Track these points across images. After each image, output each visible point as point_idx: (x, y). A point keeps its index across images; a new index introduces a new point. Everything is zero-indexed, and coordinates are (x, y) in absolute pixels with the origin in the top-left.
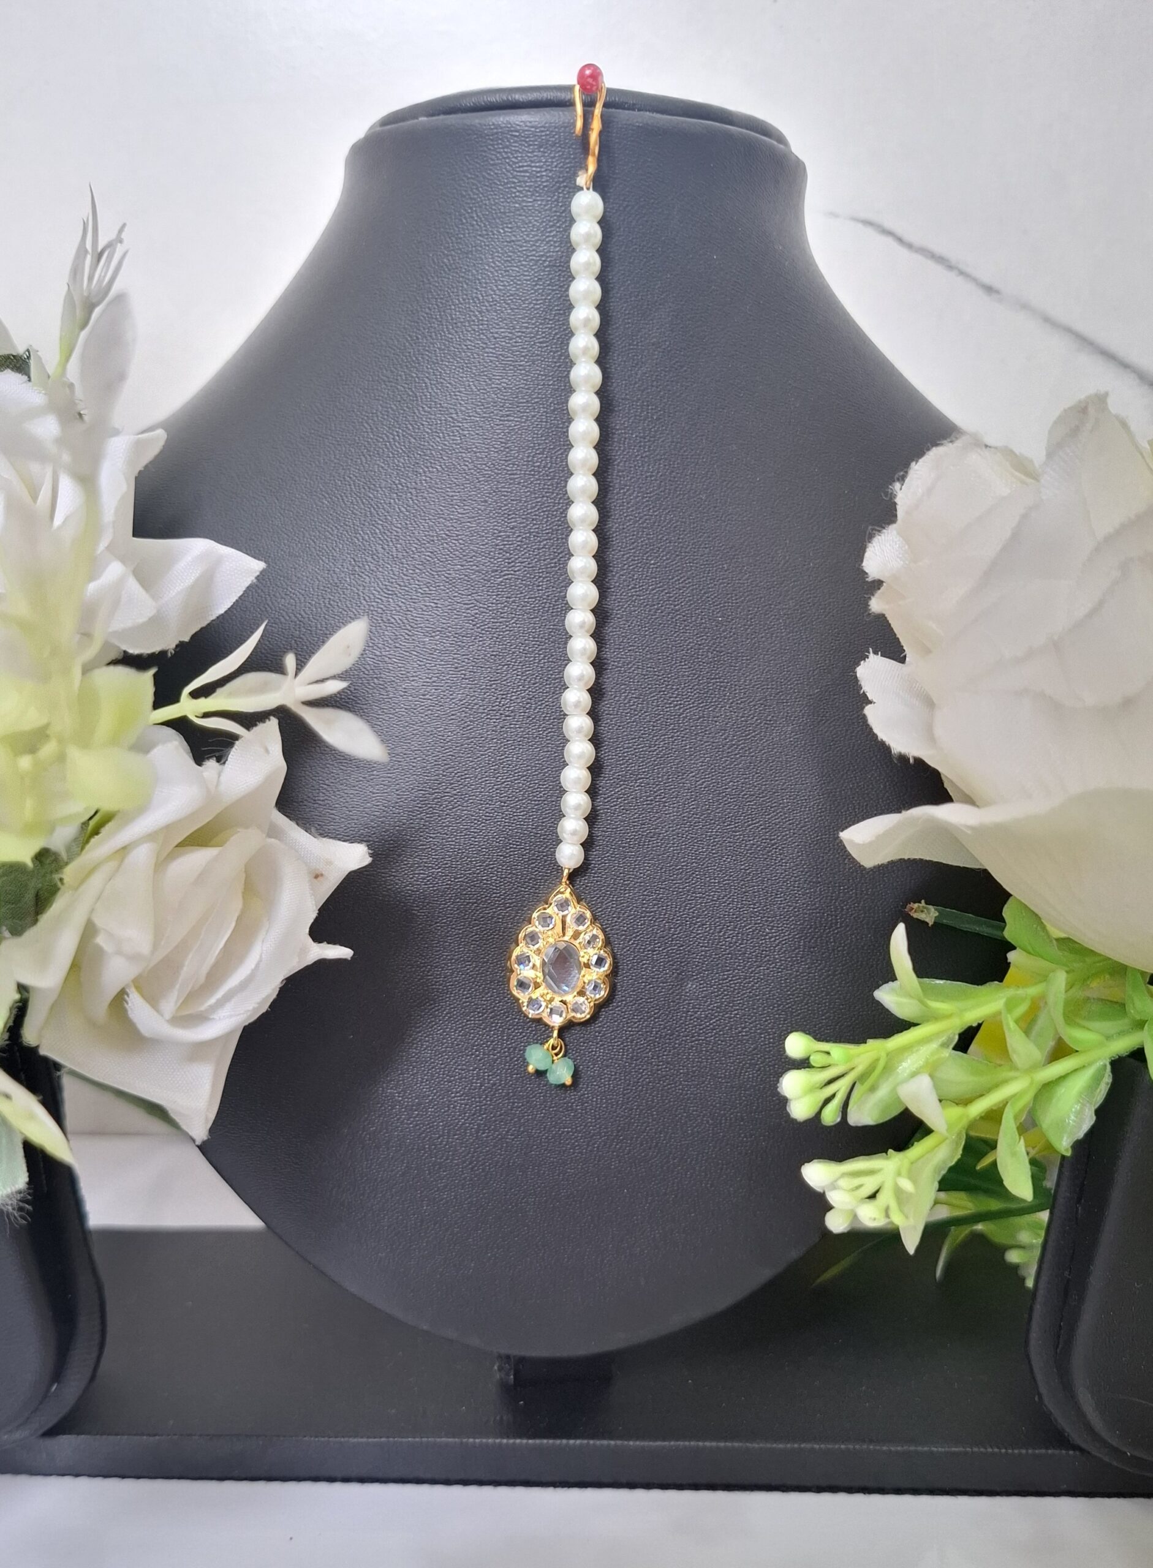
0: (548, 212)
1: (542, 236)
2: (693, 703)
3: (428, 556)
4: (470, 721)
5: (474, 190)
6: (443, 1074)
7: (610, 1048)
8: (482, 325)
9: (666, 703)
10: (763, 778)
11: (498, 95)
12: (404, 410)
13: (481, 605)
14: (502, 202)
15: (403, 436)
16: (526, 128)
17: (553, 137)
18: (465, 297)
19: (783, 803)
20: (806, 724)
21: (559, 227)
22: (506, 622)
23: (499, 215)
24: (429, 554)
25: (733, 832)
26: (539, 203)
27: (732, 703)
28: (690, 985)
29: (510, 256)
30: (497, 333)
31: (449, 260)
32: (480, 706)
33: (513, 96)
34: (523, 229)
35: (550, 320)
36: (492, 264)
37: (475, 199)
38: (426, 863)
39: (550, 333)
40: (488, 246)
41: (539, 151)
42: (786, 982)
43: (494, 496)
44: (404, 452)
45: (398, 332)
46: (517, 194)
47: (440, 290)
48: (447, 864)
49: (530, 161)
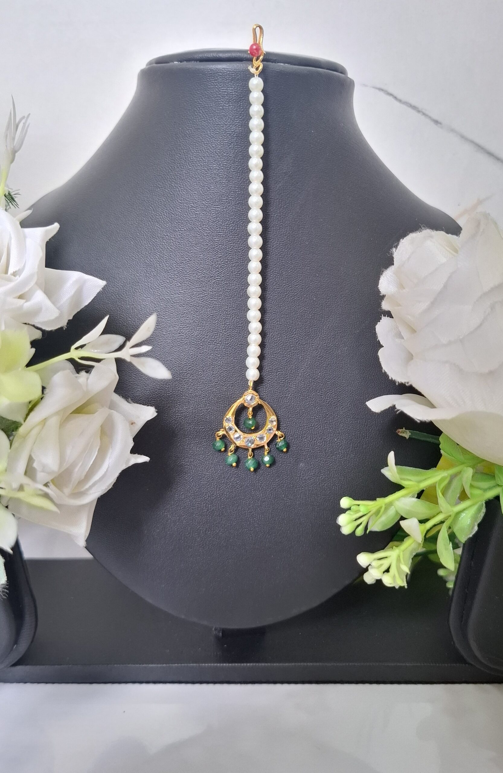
0: (235, 111)
1: (233, 122)
2: (303, 337)
3: (181, 269)
4: (201, 346)
5: (201, 100)
6: (190, 506)
7: (266, 493)
8: (205, 163)
9: (290, 338)
10: (334, 371)
11: (211, 54)
12: (169, 201)
13: (205, 292)
14: (214, 106)
15: (169, 213)
16: (225, 72)
17: (238, 76)
18: (197, 149)
19: (343, 382)
20: (353, 346)
21: (240, 118)
22: (217, 300)
23: (212, 112)
24: (181, 268)
25: (321, 395)
26: (231, 107)
27: (320, 337)
28: (301, 465)
29: (218, 131)
30: (212, 167)
31: (188, 131)
32: (206, 339)
33: (219, 55)
34: (224, 119)
35: (236, 161)
36: (209, 135)
37: (201, 104)
38: (181, 410)
39: (236, 168)
40: (207, 126)
41: (232, 83)
42: (344, 463)
43: (211, 242)
44: (169, 221)
45: (166, 165)
46: (221, 102)
47: (185, 146)
48: (191, 411)
49: (227, 87)
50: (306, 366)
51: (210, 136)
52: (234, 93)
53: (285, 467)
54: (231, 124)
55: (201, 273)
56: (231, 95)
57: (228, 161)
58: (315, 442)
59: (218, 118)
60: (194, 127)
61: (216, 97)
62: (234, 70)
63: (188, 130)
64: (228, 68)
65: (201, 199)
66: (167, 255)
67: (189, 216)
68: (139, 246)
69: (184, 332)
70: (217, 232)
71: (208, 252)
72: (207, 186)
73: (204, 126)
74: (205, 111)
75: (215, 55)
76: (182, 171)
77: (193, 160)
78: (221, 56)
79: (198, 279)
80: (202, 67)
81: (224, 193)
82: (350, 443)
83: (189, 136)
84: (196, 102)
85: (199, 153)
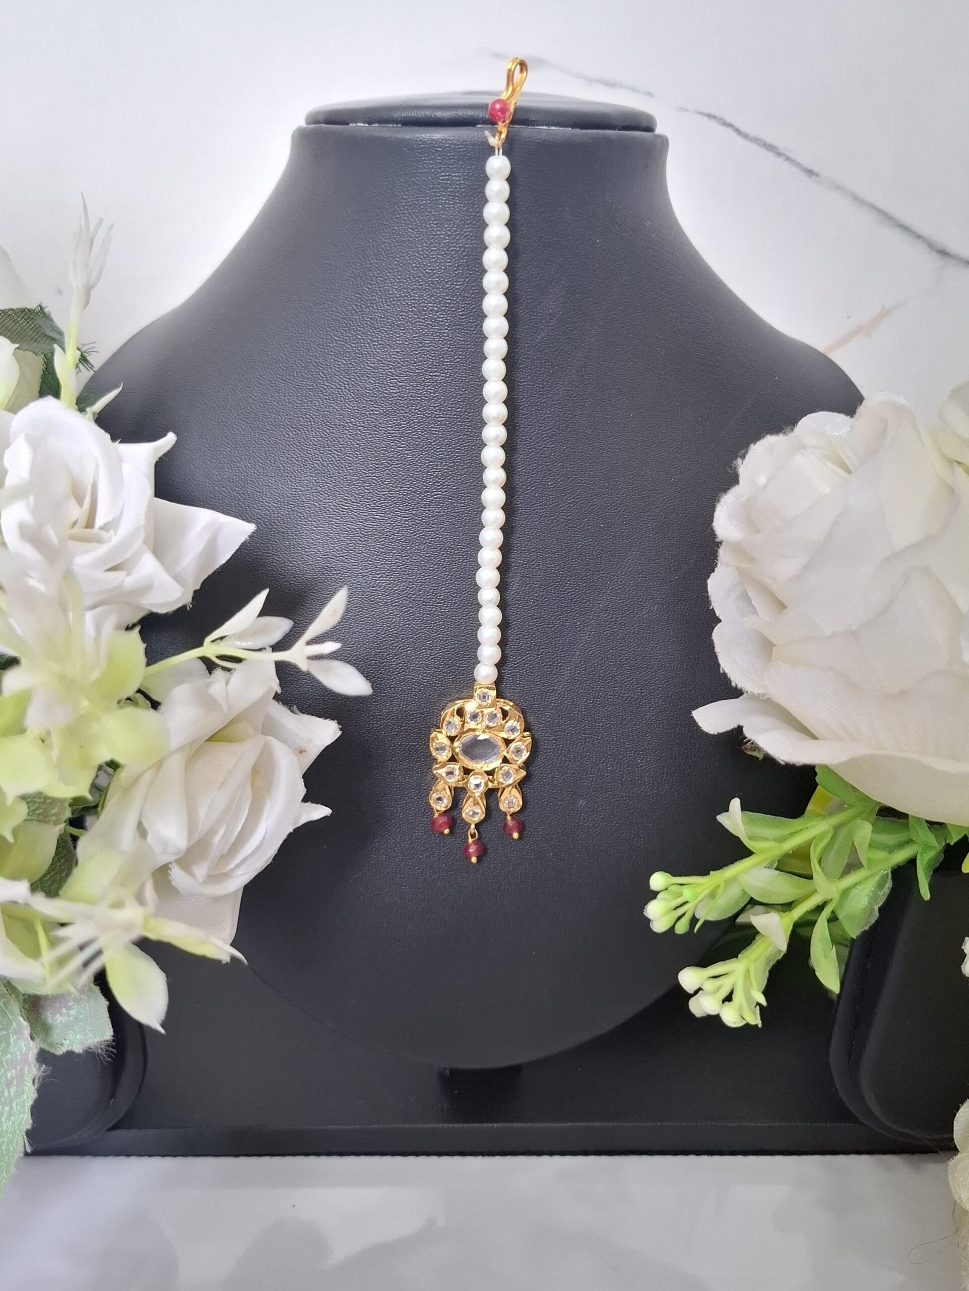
5: (406, 192)
8: (414, 299)
11: (422, 112)
12: (352, 365)
13: (416, 518)
14: (429, 203)
17: (469, 153)
20: (669, 603)
23: (426, 213)
29: (436, 247)
34: (447, 226)
36: (421, 252)
41: (459, 164)
44: (353, 398)
45: (346, 302)
46: (441, 197)
49: (451, 171)
50: (589, 638)
51: (422, 255)
52: (462, 182)
53: (554, 807)
54: (457, 235)
55: (408, 486)
56: (457, 184)
57: (454, 297)
58: (604, 764)
59: (435, 224)
60: (395, 239)
61: (432, 188)
62: (463, 141)
63: (385, 243)
64: (452, 138)
65: (407, 361)
66: (351, 455)
67: (386, 390)
68: (302, 440)
69: (380, 584)
70: (435, 417)
71: (420, 451)
72: (417, 340)
73: (412, 237)
74: (413, 212)
75: (428, 113)
76: (374, 312)
77: (392, 294)
78: (439, 116)
79: (404, 495)
80: (407, 137)
81: (447, 350)
82: (664, 766)
83: (386, 254)
84: (397, 196)
85: (403, 282)
